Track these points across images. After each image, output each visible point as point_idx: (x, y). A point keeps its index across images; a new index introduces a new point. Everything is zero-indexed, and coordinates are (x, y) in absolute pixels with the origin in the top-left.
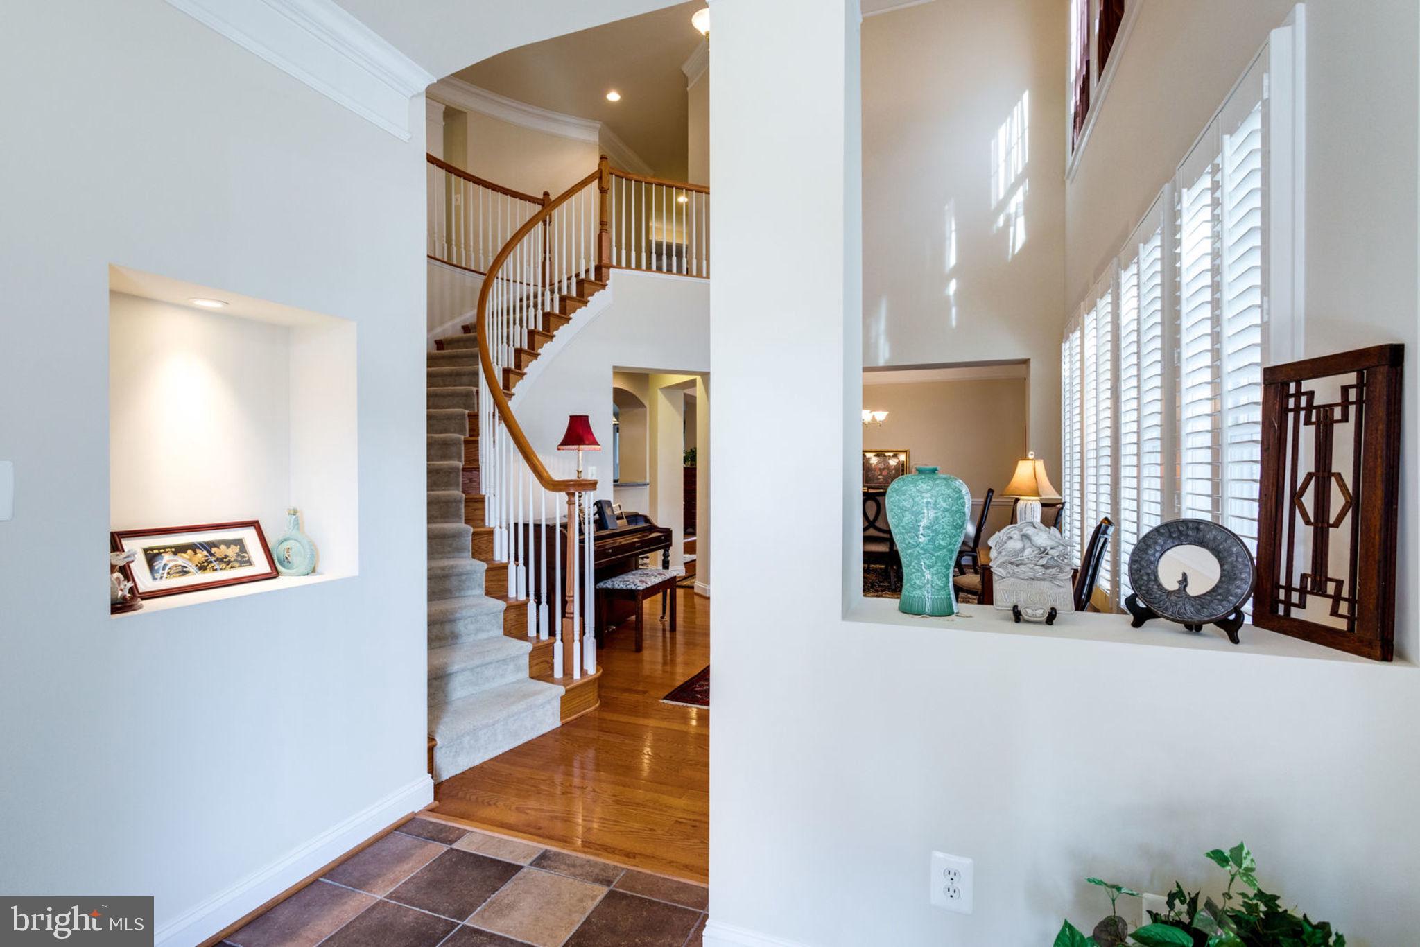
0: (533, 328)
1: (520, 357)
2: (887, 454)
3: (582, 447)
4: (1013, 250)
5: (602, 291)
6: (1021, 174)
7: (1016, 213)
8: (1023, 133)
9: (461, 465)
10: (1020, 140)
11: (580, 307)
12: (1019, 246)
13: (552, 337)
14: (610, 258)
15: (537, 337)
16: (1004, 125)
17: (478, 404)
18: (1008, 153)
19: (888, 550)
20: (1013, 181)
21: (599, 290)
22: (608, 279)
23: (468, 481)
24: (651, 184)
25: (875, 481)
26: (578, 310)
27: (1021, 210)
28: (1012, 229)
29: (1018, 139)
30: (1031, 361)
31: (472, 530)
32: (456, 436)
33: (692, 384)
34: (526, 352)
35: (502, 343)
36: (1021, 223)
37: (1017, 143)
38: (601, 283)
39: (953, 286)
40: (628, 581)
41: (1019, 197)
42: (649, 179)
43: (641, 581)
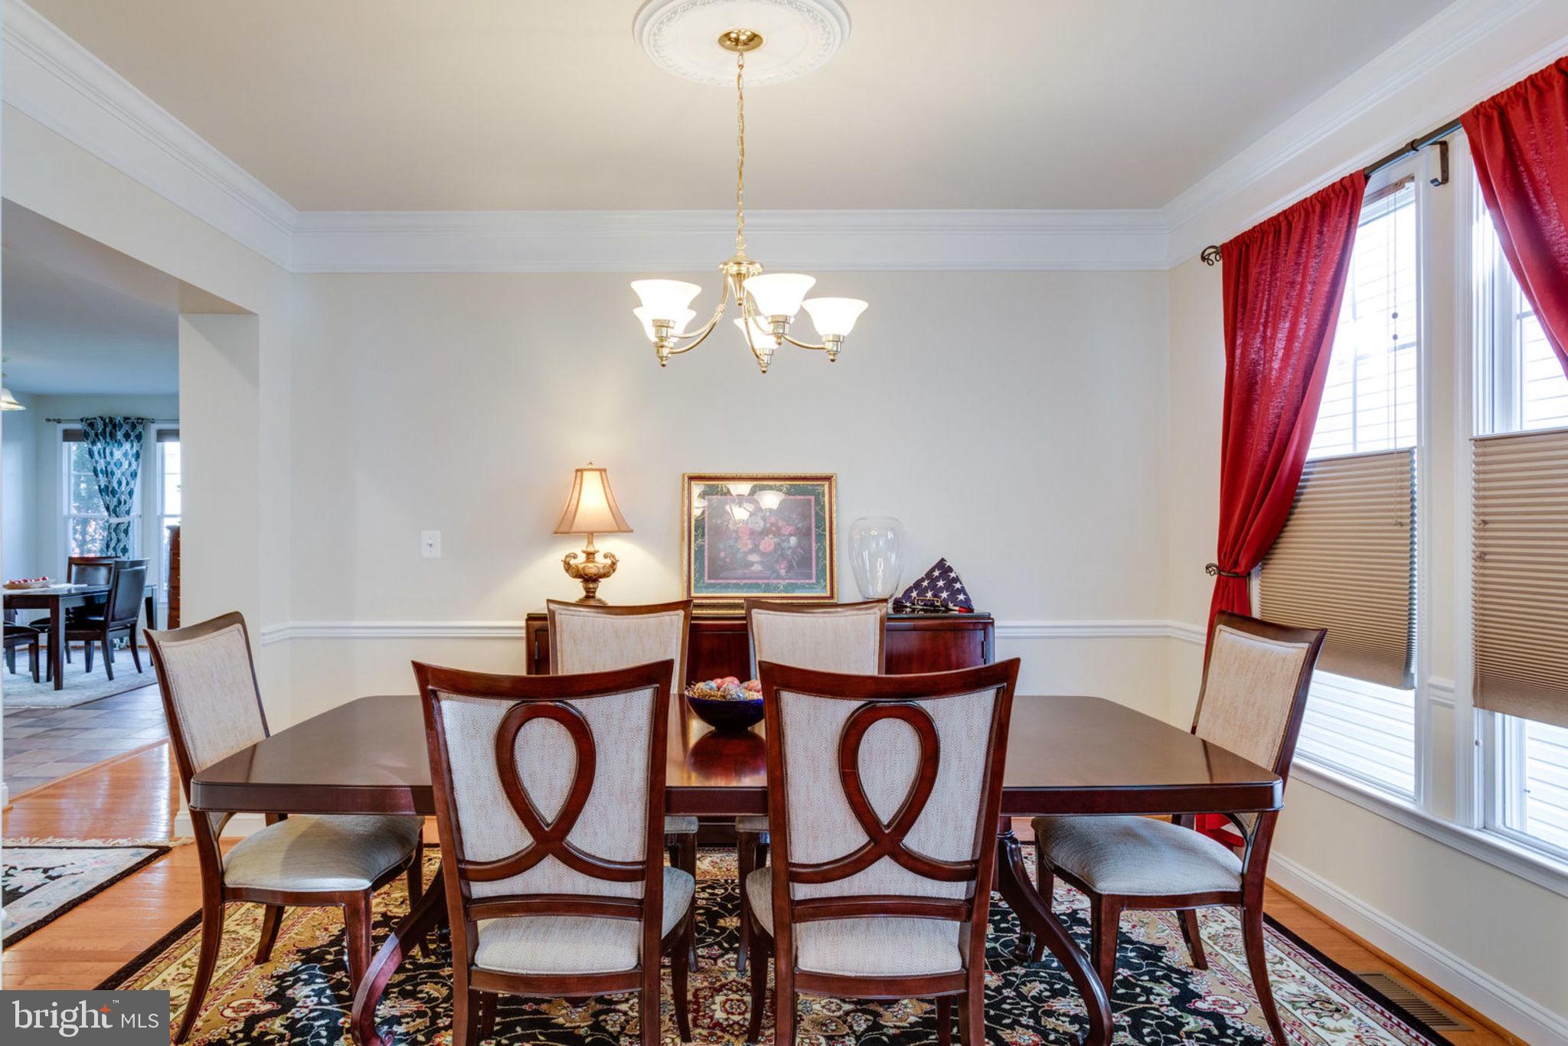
2: (735, 488)
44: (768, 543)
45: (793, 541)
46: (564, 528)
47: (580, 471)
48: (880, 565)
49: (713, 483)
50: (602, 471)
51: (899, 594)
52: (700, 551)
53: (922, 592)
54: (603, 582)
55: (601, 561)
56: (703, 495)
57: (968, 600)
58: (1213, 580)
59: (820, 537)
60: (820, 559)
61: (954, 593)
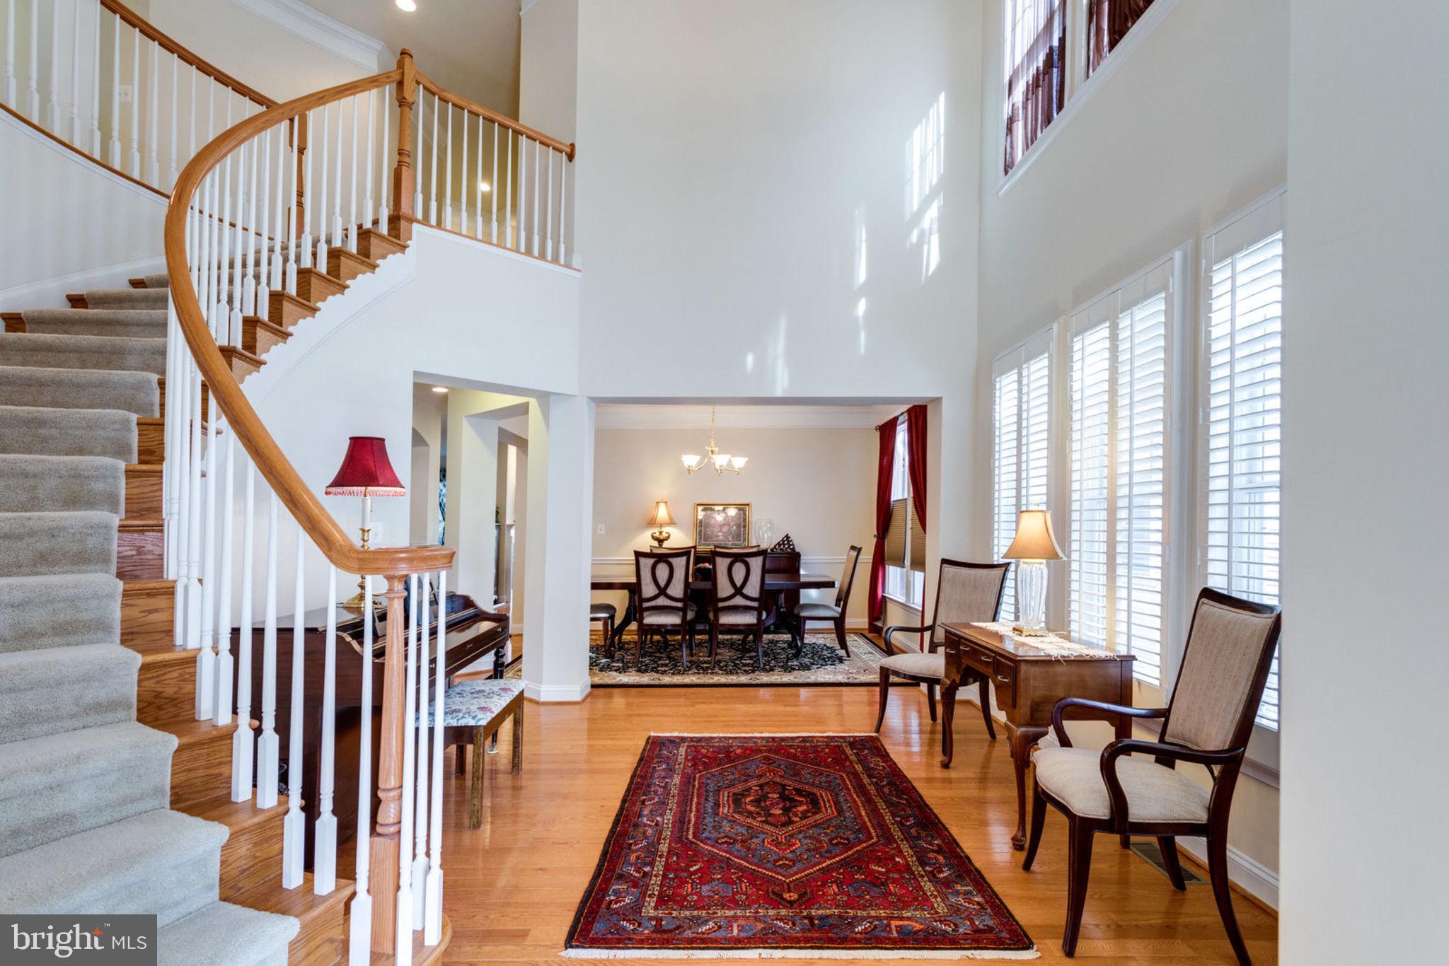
0: (279, 288)
1: (255, 333)
2: (717, 508)
3: (370, 488)
4: (927, 270)
5: (399, 255)
6: (936, 184)
7: (930, 229)
8: (939, 140)
9: (116, 520)
10: (935, 147)
11: (364, 273)
12: (933, 267)
13: (315, 310)
14: (413, 207)
15: (287, 307)
16: (919, 127)
17: (162, 405)
18: (923, 159)
19: (755, 621)
20: (927, 192)
21: (394, 253)
22: (410, 239)
23: (134, 552)
24: (478, 115)
25: (715, 539)
26: (360, 277)
27: (935, 227)
28: (926, 247)
29: (934, 145)
30: (944, 402)
31: (139, 659)
32: (106, 460)
33: (523, 410)
34: (265, 325)
35: (219, 301)
36: (935, 240)
37: (933, 150)
38: (398, 241)
39: (862, 307)
40: (459, 711)
41: (933, 212)
42: (475, 108)
43: (482, 709)
44: (725, 529)
45: (735, 528)
46: (652, 523)
47: (658, 503)
48: (766, 535)
49: (708, 507)
50: (666, 502)
51: (772, 547)
52: (700, 531)
53: (780, 546)
54: (665, 542)
55: (665, 535)
56: (703, 510)
57: (794, 548)
58: (875, 540)
59: (745, 527)
60: (744, 534)
61: (789, 545)
